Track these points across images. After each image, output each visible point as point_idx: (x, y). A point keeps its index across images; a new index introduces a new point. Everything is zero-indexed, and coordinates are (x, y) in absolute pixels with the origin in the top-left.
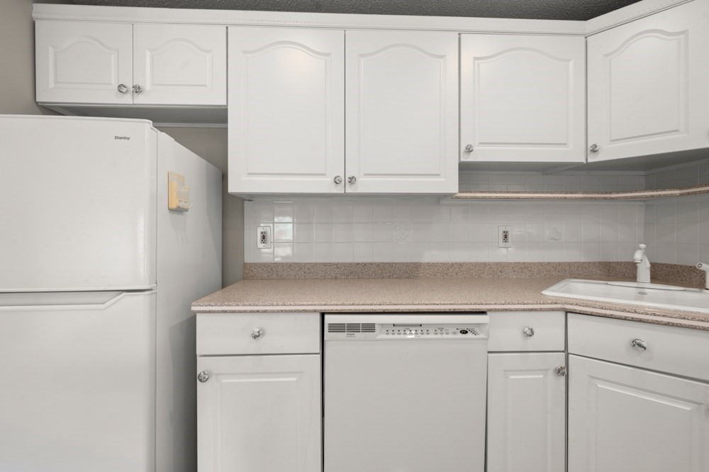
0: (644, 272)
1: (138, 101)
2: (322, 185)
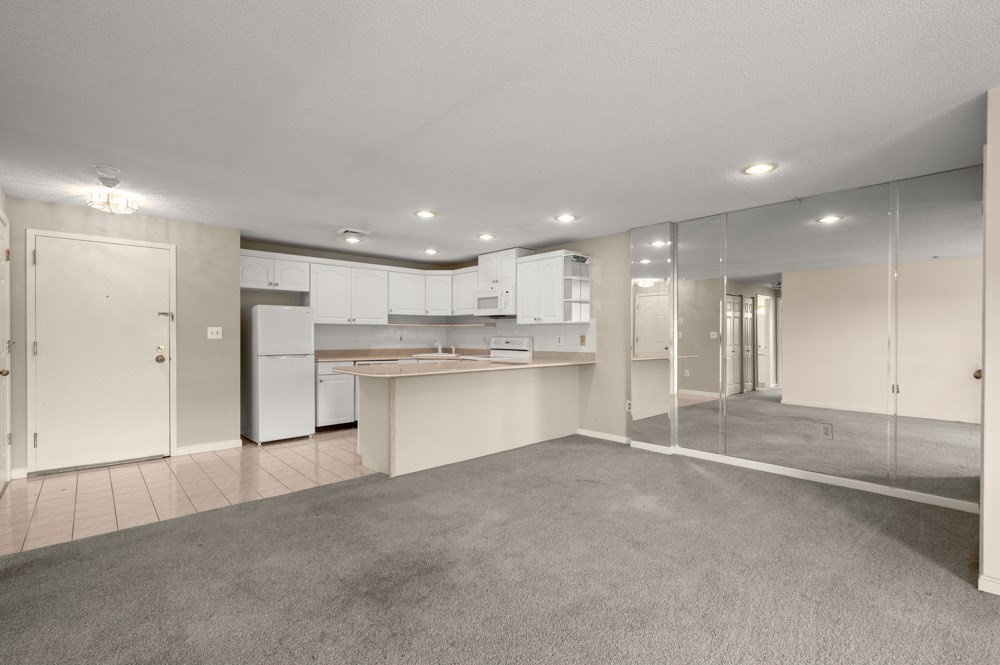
0: (440, 350)
1: (277, 288)
2: (344, 321)
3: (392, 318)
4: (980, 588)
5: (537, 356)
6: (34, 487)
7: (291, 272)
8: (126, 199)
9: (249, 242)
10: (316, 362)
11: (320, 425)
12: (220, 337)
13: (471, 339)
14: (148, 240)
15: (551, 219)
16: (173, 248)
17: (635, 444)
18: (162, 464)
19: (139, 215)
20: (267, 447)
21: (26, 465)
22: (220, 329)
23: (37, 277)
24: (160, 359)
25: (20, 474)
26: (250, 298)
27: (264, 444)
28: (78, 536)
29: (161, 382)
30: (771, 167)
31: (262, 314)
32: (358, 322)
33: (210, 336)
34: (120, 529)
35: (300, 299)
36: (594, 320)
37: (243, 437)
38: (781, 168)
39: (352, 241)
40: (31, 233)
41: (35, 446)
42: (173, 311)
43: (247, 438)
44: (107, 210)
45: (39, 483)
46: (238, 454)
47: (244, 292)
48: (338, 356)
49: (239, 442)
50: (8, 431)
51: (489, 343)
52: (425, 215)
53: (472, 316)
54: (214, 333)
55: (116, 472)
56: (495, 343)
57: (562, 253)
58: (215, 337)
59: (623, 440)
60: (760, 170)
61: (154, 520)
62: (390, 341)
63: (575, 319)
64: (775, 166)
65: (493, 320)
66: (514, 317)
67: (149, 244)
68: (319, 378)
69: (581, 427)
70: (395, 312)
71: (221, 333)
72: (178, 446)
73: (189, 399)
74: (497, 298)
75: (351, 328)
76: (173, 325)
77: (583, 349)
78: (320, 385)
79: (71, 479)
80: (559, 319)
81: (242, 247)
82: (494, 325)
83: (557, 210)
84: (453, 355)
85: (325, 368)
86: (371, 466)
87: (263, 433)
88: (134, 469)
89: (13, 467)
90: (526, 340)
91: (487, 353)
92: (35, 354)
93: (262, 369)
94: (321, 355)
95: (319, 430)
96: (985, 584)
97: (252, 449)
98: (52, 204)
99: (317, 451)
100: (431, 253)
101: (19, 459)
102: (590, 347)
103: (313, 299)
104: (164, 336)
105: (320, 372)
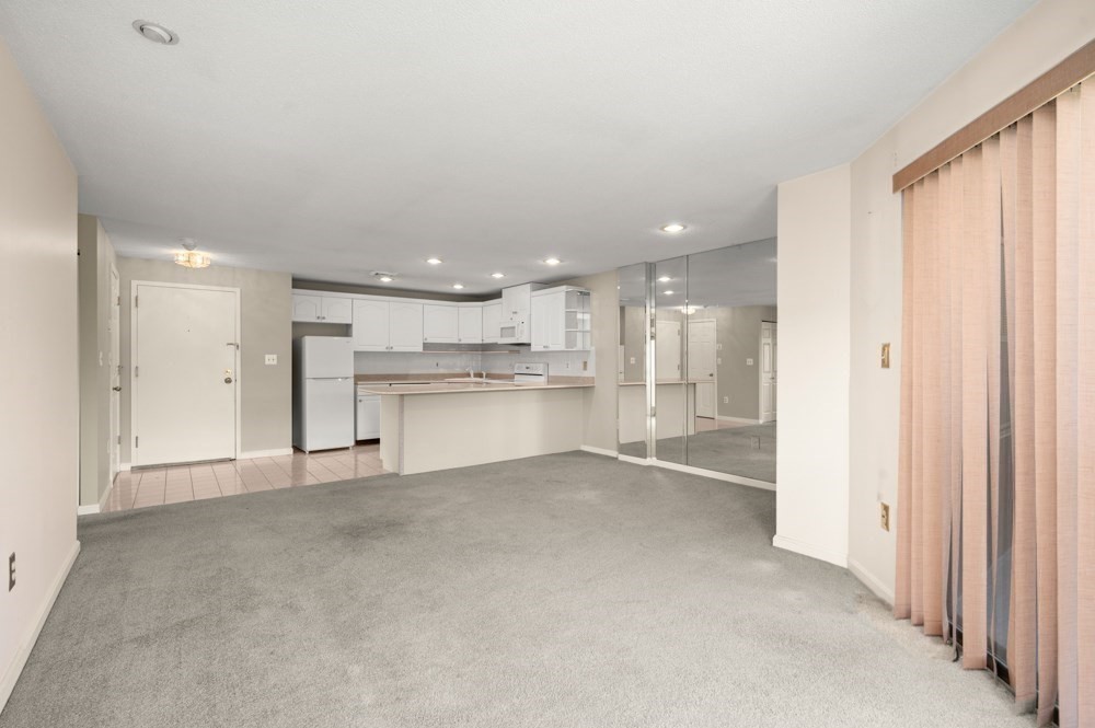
0: (472, 375)
1: (323, 321)
2: (383, 349)
3: (426, 346)
4: (774, 544)
5: (550, 380)
6: (136, 477)
7: (335, 308)
8: (201, 258)
9: (299, 283)
10: (356, 384)
11: (359, 438)
12: (275, 362)
13: (500, 365)
14: (218, 285)
15: (540, 262)
16: (238, 290)
17: (622, 458)
18: (229, 466)
19: (212, 266)
20: (312, 456)
21: (129, 461)
22: (275, 356)
23: (138, 317)
24: (228, 381)
25: (126, 467)
26: (300, 330)
27: (311, 452)
28: (167, 502)
29: (228, 399)
30: (681, 228)
31: (310, 343)
32: (395, 350)
33: (267, 362)
34: (197, 499)
35: (344, 330)
36: (593, 348)
37: (293, 447)
38: (688, 230)
39: (386, 280)
40: (134, 283)
41: (137, 446)
42: (239, 342)
43: (298, 448)
44: (188, 265)
45: (139, 475)
46: (290, 460)
47: (295, 325)
48: (378, 380)
49: (291, 451)
50: (118, 434)
51: (513, 368)
52: (434, 261)
53: (496, 344)
54: (271, 359)
55: (196, 470)
56: (518, 368)
57: (564, 288)
58: (271, 363)
59: (613, 453)
60: (674, 229)
61: (220, 495)
62: (427, 366)
63: (579, 346)
64: (685, 227)
65: (517, 348)
66: (529, 345)
67: (219, 288)
68: (359, 398)
69: (585, 444)
70: (429, 341)
71: (276, 360)
72: (242, 451)
73: (251, 413)
74: (514, 328)
75: (389, 355)
76: (238, 353)
77: (587, 374)
78: (359, 404)
79: (161, 474)
80: (562, 347)
81: (294, 287)
82: (518, 352)
83: (544, 255)
84: (484, 380)
85: (362, 390)
86: (388, 467)
87: (310, 445)
88: (208, 468)
89: (121, 462)
90: (541, 365)
91: (511, 377)
92: (137, 376)
93: (310, 389)
94: (358, 378)
95: (359, 443)
96: (777, 541)
97: (300, 455)
98: (149, 260)
99: (356, 461)
100: (458, 288)
101: (126, 457)
102: (591, 372)
103: (355, 330)
104: (231, 362)
105: (359, 393)
